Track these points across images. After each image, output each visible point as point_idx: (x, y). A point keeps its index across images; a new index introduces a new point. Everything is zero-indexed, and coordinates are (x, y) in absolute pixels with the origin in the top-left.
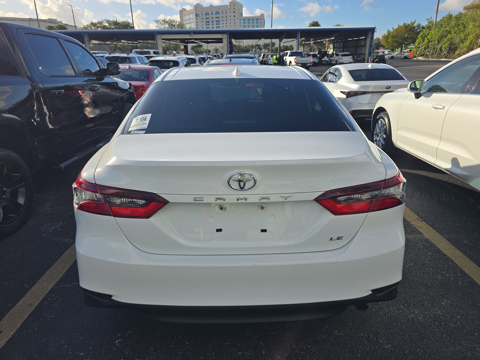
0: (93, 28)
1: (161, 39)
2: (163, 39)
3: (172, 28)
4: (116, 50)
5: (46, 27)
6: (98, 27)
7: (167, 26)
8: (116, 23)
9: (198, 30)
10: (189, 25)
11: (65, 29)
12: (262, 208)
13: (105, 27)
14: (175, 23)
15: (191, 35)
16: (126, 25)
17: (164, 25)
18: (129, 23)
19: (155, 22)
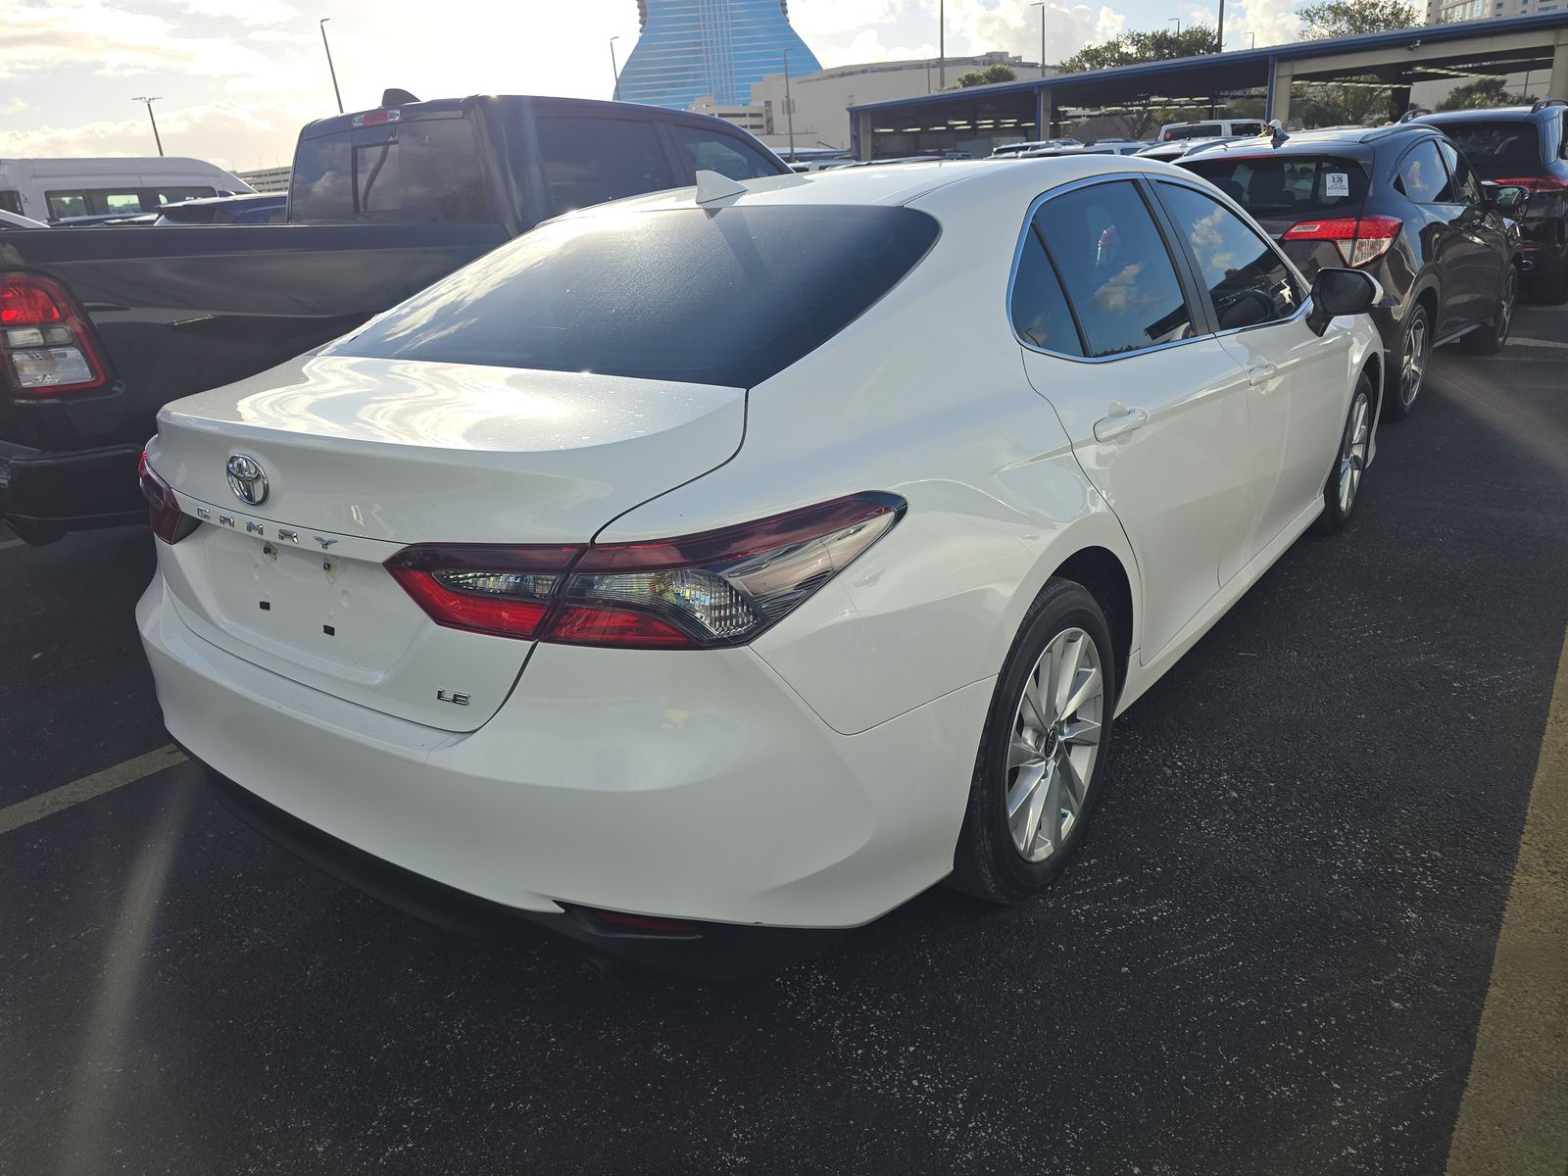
0: (1087, 65)
1: (1289, 79)
2: (1295, 78)
3: (1360, 30)
4: (1145, 131)
5: (959, 80)
6: (1102, 64)
7: (1343, 26)
8: (1161, 42)
9: (1499, 19)
10: (1464, 10)
11: (1009, 77)
12: (327, 567)
13: (1126, 59)
14: (1378, 10)
15: (1411, 49)
16: (1199, 41)
17: (1334, 23)
18: (1205, 34)
19: (1299, 16)
